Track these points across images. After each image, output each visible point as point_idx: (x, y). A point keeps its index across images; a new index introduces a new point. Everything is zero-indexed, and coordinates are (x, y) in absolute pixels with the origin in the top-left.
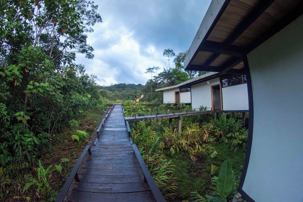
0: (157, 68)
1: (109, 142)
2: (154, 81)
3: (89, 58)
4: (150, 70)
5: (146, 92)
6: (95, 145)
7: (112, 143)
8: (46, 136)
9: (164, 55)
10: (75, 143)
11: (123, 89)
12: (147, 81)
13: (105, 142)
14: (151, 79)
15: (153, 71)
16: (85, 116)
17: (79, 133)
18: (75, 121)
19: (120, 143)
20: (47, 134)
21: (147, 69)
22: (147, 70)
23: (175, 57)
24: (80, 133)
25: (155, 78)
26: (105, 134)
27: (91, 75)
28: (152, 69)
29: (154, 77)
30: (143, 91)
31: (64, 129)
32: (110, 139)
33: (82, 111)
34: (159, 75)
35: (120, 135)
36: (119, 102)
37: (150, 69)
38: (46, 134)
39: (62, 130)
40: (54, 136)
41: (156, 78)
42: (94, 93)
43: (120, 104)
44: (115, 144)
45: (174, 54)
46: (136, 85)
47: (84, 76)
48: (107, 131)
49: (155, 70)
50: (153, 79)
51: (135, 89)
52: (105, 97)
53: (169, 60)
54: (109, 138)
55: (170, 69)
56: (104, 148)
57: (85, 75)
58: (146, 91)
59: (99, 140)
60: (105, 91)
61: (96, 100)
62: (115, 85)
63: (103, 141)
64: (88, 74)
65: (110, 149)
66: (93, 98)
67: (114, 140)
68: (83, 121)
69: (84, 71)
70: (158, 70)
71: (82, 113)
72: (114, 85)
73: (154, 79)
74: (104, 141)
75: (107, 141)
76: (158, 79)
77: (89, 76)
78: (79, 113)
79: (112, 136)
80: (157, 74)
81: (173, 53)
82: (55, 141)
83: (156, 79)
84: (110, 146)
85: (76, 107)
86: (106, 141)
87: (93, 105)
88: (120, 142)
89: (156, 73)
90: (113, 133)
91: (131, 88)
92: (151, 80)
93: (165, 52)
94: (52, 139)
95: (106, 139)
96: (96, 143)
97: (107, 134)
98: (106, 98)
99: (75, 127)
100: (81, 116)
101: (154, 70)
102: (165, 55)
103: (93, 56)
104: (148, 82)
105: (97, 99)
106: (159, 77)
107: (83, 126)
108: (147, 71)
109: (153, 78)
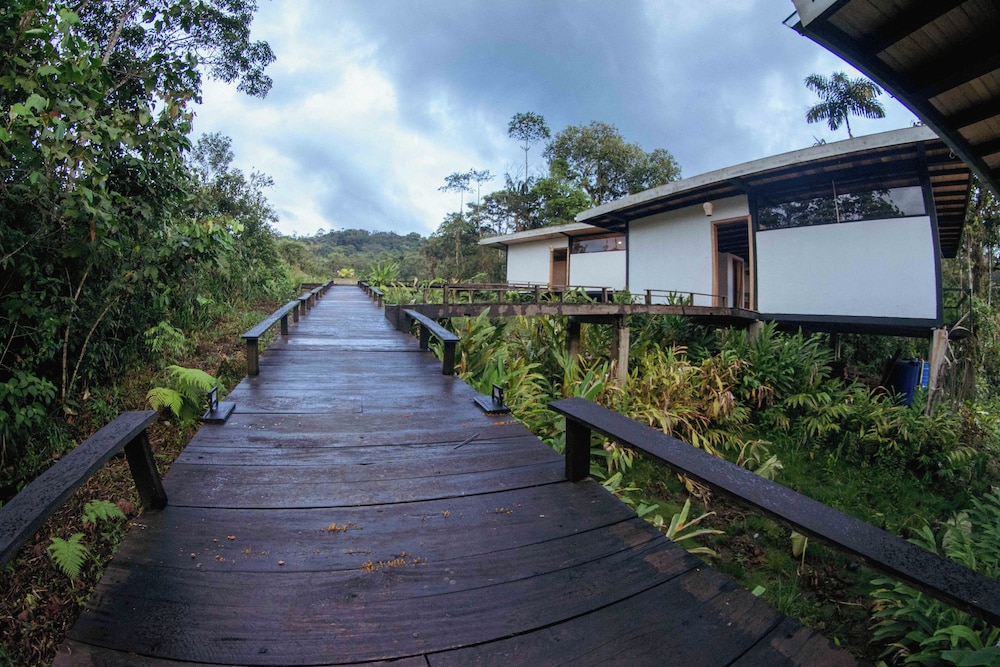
0: (482, 177)
1: (327, 400)
2: (468, 220)
3: (251, 93)
4: (457, 180)
5: (438, 258)
6: (221, 422)
7: (344, 407)
8: (33, 390)
9: (511, 130)
10: (167, 423)
11: (359, 250)
12: (446, 216)
13: (296, 401)
14: (458, 212)
15: (469, 186)
16: (219, 320)
17: (182, 377)
18: (170, 330)
19: (401, 407)
20: (36, 380)
21: (447, 179)
22: (449, 182)
23: (548, 142)
24: (184, 380)
25: (471, 210)
26: (294, 362)
27: (253, 176)
28: (465, 178)
29: (470, 205)
30: (427, 252)
31: (132, 367)
32: (331, 385)
33: (207, 298)
34: (488, 199)
35: (386, 367)
36: (347, 277)
37: (456, 178)
38: (33, 383)
39: (123, 374)
40: (85, 397)
41: (476, 208)
42: (260, 244)
43: (351, 282)
44: (376, 417)
45: (547, 134)
46: (401, 238)
47: (227, 178)
48: (305, 348)
49: (473, 183)
50: (464, 213)
51: (399, 249)
52: (297, 267)
53: (526, 150)
54: (319, 381)
55: (527, 181)
56: (290, 443)
57: (228, 172)
58: (436, 254)
59: (255, 387)
60: (298, 246)
61: (263, 267)
62: (332, 234)
63: (282, 393)
64: (243, 173)
65: (345, 450)
66: (255, 261)
67: (353, 390)
68: (210, 338)
69: (229, 159)
70: (485, 183)
71: (207, 306)
72: (327, 232)
73: (469, 215)
74: (291, 394)
75: (308, 394)
76: (482, 214)
77: (247, 178)
78: (196, 304)
79: (343, 370)
80: (482, 195)
81: (544, 129)
82: (86, 416)
83: (476, 212)
84: (330, 429)
85: (175, 265)
86: (299, 394)
87: (253, 283)
88: (405, 402)
89: (479, 191)
90: (343, 358)
91: (383, 245)
92: (458, 218)
93: (517, 120)
94: (75, 409)
95: (304, 386)
96: (231, 404)
97: (308, 362)
98: (302, 269)
99: (169, 355)
100: (205, 319)
101: (471, 181)
102: (516, 132)
103: (269, 83)
104: (446, 222)
105: (268, 265)
106: (484, 208)
107: (205, 357)
108: (447, 183)
109: (467, 210)
